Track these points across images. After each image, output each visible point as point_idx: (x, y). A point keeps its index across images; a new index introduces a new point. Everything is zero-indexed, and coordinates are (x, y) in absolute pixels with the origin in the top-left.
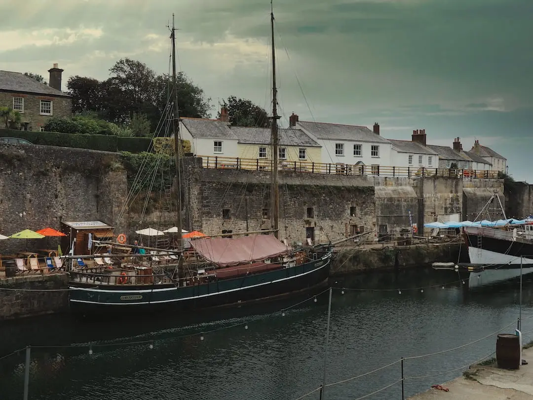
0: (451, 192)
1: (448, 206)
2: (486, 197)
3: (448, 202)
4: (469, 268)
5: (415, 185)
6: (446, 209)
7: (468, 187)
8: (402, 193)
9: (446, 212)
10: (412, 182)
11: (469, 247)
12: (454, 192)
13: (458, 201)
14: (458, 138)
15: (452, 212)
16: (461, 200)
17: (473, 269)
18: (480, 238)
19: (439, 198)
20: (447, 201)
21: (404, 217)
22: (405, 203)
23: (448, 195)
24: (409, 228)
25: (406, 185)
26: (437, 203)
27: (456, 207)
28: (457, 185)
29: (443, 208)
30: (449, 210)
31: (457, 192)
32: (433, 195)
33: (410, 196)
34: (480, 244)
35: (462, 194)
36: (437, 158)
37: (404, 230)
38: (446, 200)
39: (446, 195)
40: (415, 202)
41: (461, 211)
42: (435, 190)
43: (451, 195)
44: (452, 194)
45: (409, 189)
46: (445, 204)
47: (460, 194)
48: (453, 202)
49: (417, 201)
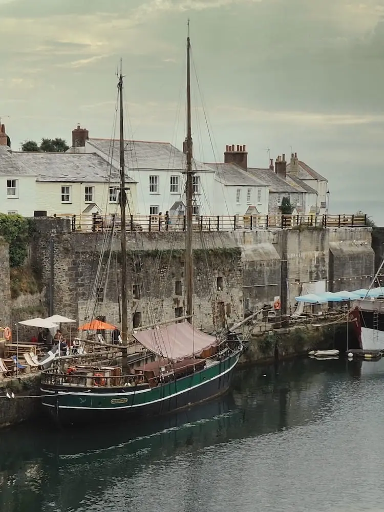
0: (317, 250)
1: (314, 269)
2: (354, 254)
3: (314, 263)
4: (366, 355)
5: (275, 241)
6: (311, 273)
7: (332, 241)
8: (263, 254)
9: (311, 278)
10: (272, 236)
11: (362, 328)
12: (319, 249)
13: (325, 261)
14: (284, 155)
15: (317, 279)
16: (327, 260)
17: (372, 357)
18: (376, 315)
19: (304, 258)
20: (313, 261)
21: (266, 288)
22: (268, 268)
23: (314, 254)
24: (272, 304)
25: (265, 241)
26: (301, 266)
27: (323, 271)
28: (323, 239)
29: (308, 273)
30: (314, 275)
31: (323, 249)
32: (297, 255)
33: (272, 258)
34: (376, 323)
35: (328, 251)
36: (267, 190)
37: (267, 306)
38: (311, 260)
39: (310, 254)
40: (278, 267)
41: (328, 276)
42: (299, 248)
43: (317, 254)
44: (318, 252)
45: (269, 247)
46: (310, 267)
47: (326, 252)
48: (319, 263)
49: (280, 264)
